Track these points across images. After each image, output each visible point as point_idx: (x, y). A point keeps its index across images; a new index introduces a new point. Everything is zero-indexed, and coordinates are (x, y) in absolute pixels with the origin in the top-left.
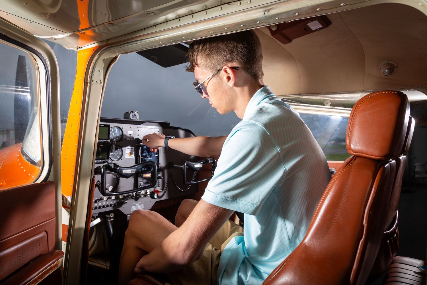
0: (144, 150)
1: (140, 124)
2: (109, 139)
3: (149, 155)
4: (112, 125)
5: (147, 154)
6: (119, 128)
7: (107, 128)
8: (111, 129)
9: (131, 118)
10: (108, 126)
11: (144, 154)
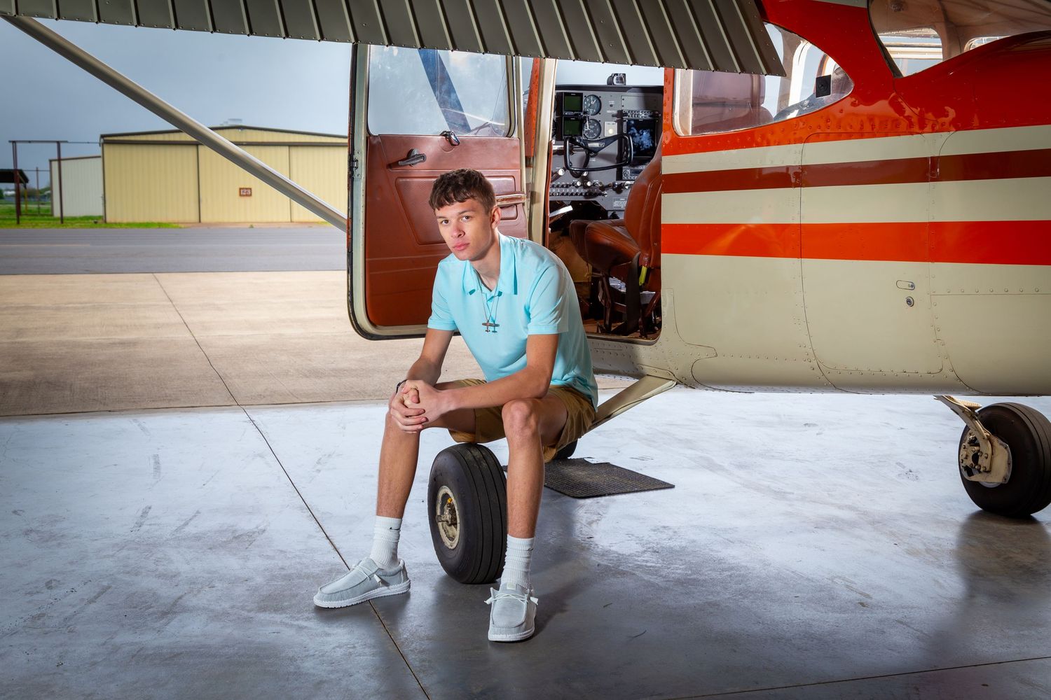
0: (631, 127)
1: (626, 91)
2: (581, 111)
3: (638, 132)
4: (585, 93)
5: (635, 131)
6: (595, 96)
7: (579, 98)
8: (584, 98)
9: (615, 83)
10: (581, 95)
11: (632, 132)
